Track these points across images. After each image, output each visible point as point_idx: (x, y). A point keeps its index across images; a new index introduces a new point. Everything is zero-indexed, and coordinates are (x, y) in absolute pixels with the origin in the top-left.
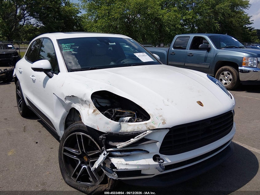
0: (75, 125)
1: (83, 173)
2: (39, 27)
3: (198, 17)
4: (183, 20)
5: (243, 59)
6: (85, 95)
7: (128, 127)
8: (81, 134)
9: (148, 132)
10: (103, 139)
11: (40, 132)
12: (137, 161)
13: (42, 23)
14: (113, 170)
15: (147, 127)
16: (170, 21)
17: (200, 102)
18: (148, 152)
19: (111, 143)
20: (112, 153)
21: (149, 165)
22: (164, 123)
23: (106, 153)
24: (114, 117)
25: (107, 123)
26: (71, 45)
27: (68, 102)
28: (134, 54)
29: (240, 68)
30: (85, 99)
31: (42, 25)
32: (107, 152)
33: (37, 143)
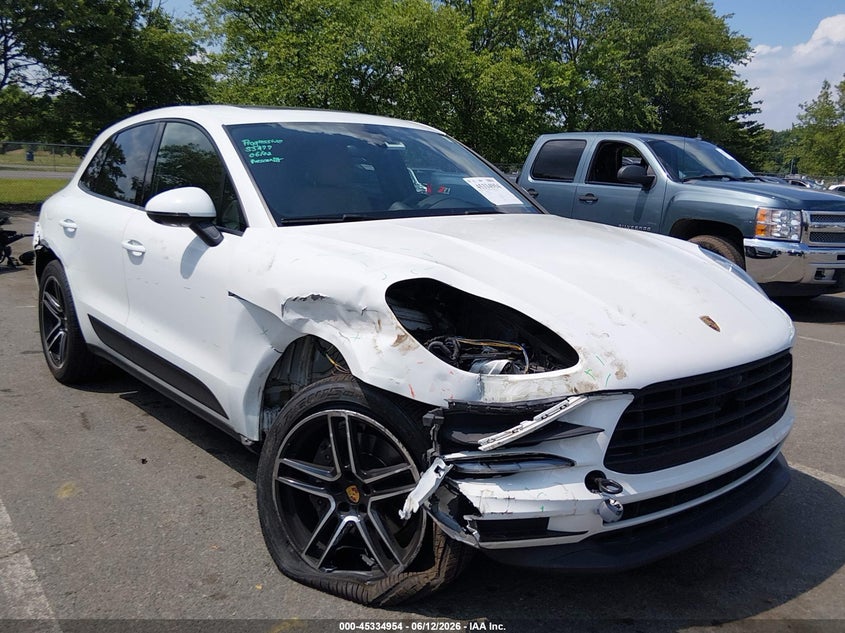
0: (321, 388)
1: (343, 539)
2: (58, 93)
3: (591, 83)
4: (542, 92)
5: (759, 215)
6: (362, 291)
7: (505, 387)
8: (347, 413)
9: (574, 401)
10: (434, 421)
11: (141, 428)
12: (540, 490)
13: (68, 79)
14: (466, 518)
15: (569, 386)
16: (501, 92)
17: (710, 319)
18: (572, 463)
19: (458, 436)
20: (462, 466)
21: (576, 502)
22: (620, 374)
23: (443, 465)
24: (458, 359)
25: (442, 377)
26: (271, 144)
27: (291, 317)
28: (465, 179)
29: (747, 242)
30: (362, 305)
31: (67, 86)
32: (448, 463)
33: (144, 461)
